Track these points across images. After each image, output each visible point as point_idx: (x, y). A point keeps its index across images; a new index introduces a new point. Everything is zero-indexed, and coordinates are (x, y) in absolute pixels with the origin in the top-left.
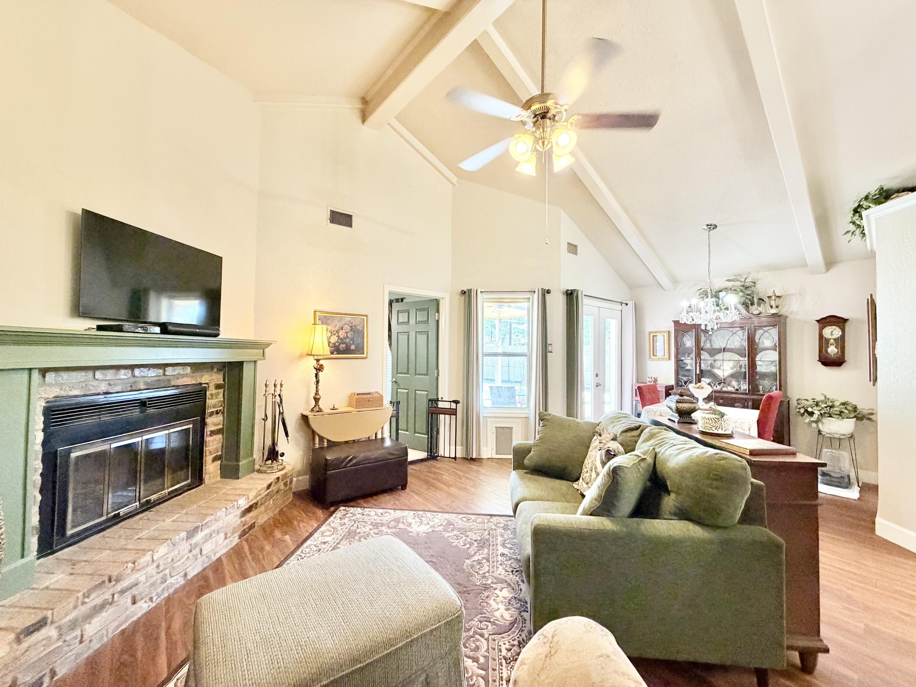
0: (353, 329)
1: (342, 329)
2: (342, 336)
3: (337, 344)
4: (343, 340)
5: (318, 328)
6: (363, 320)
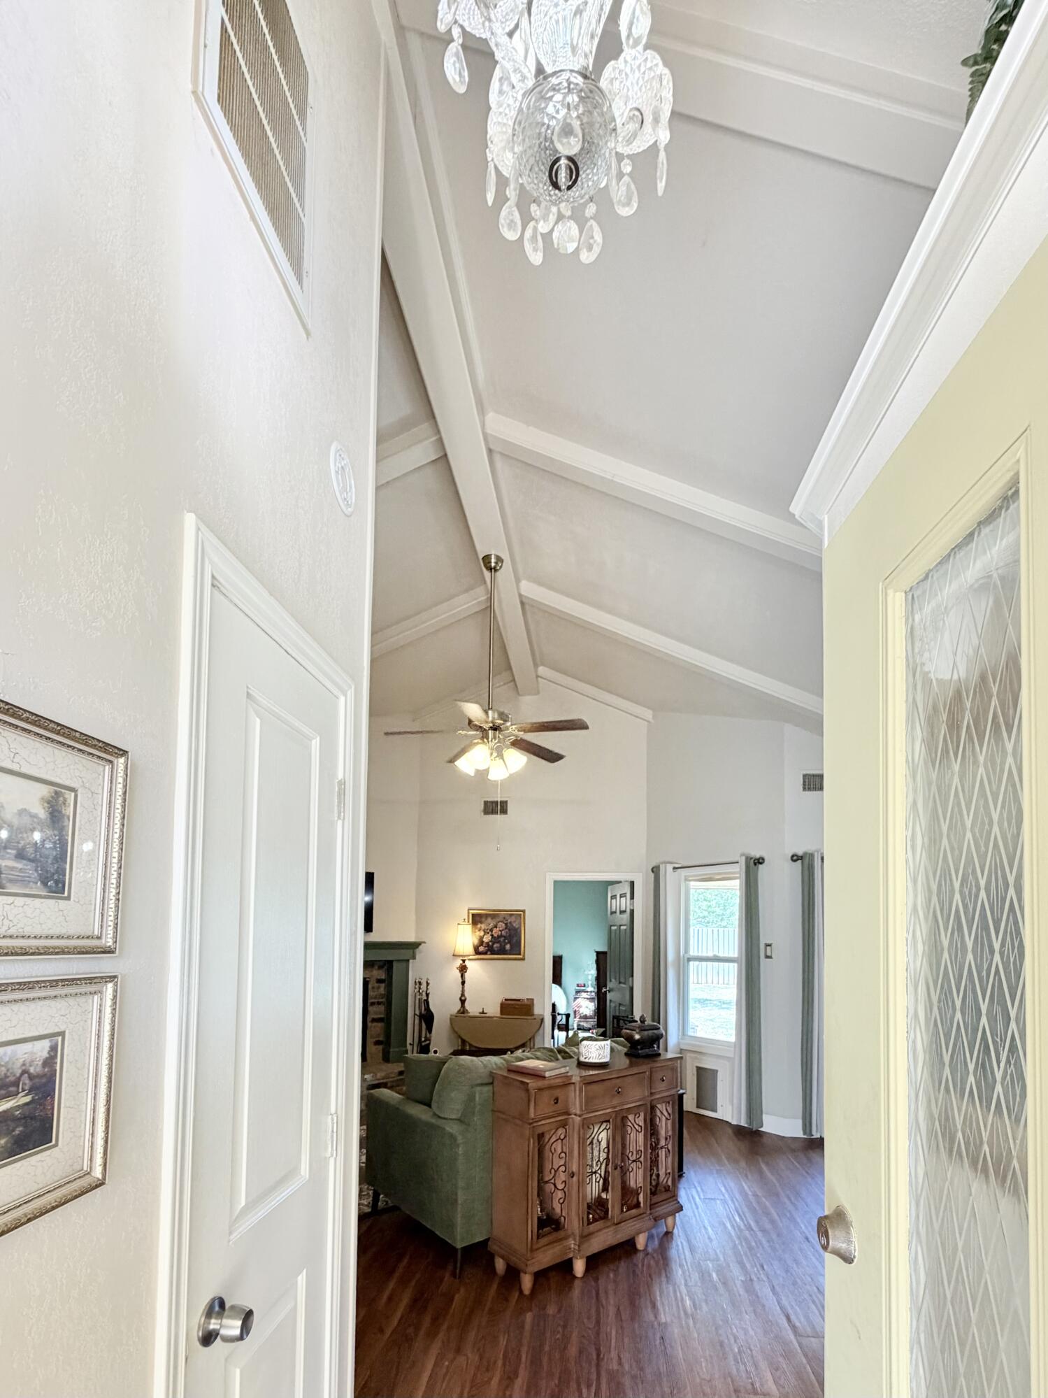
0: (508, 926)
1: (496, 927)
2: (496, 935)
3: (490, 944)
4: (497, 939)
5: (466, 928)
6: (520, 915)
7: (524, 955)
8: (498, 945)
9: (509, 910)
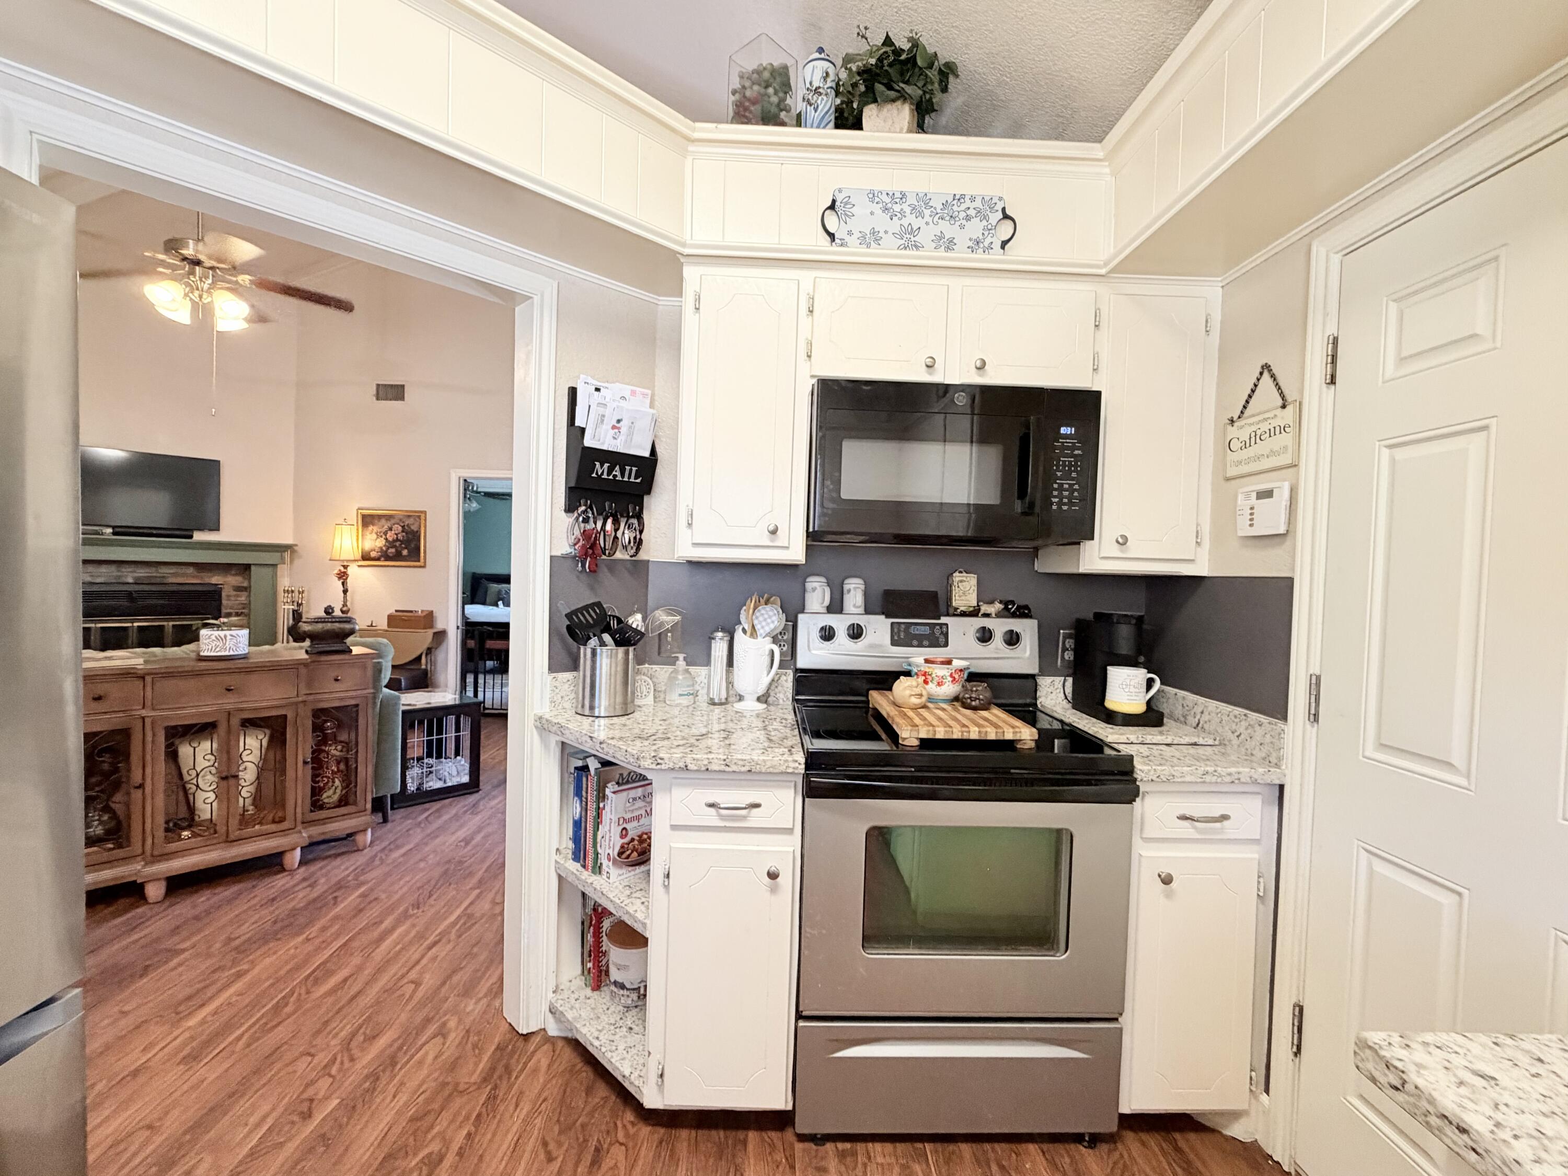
0: (405, 529)
1: (391, 529)
2: (390, 539)
3: (384, 549)
4: (391, 544)
5: (346, 529)
6: (419, 517)
7: (425, 562)
8: (393, 550)
9: (407, 511)
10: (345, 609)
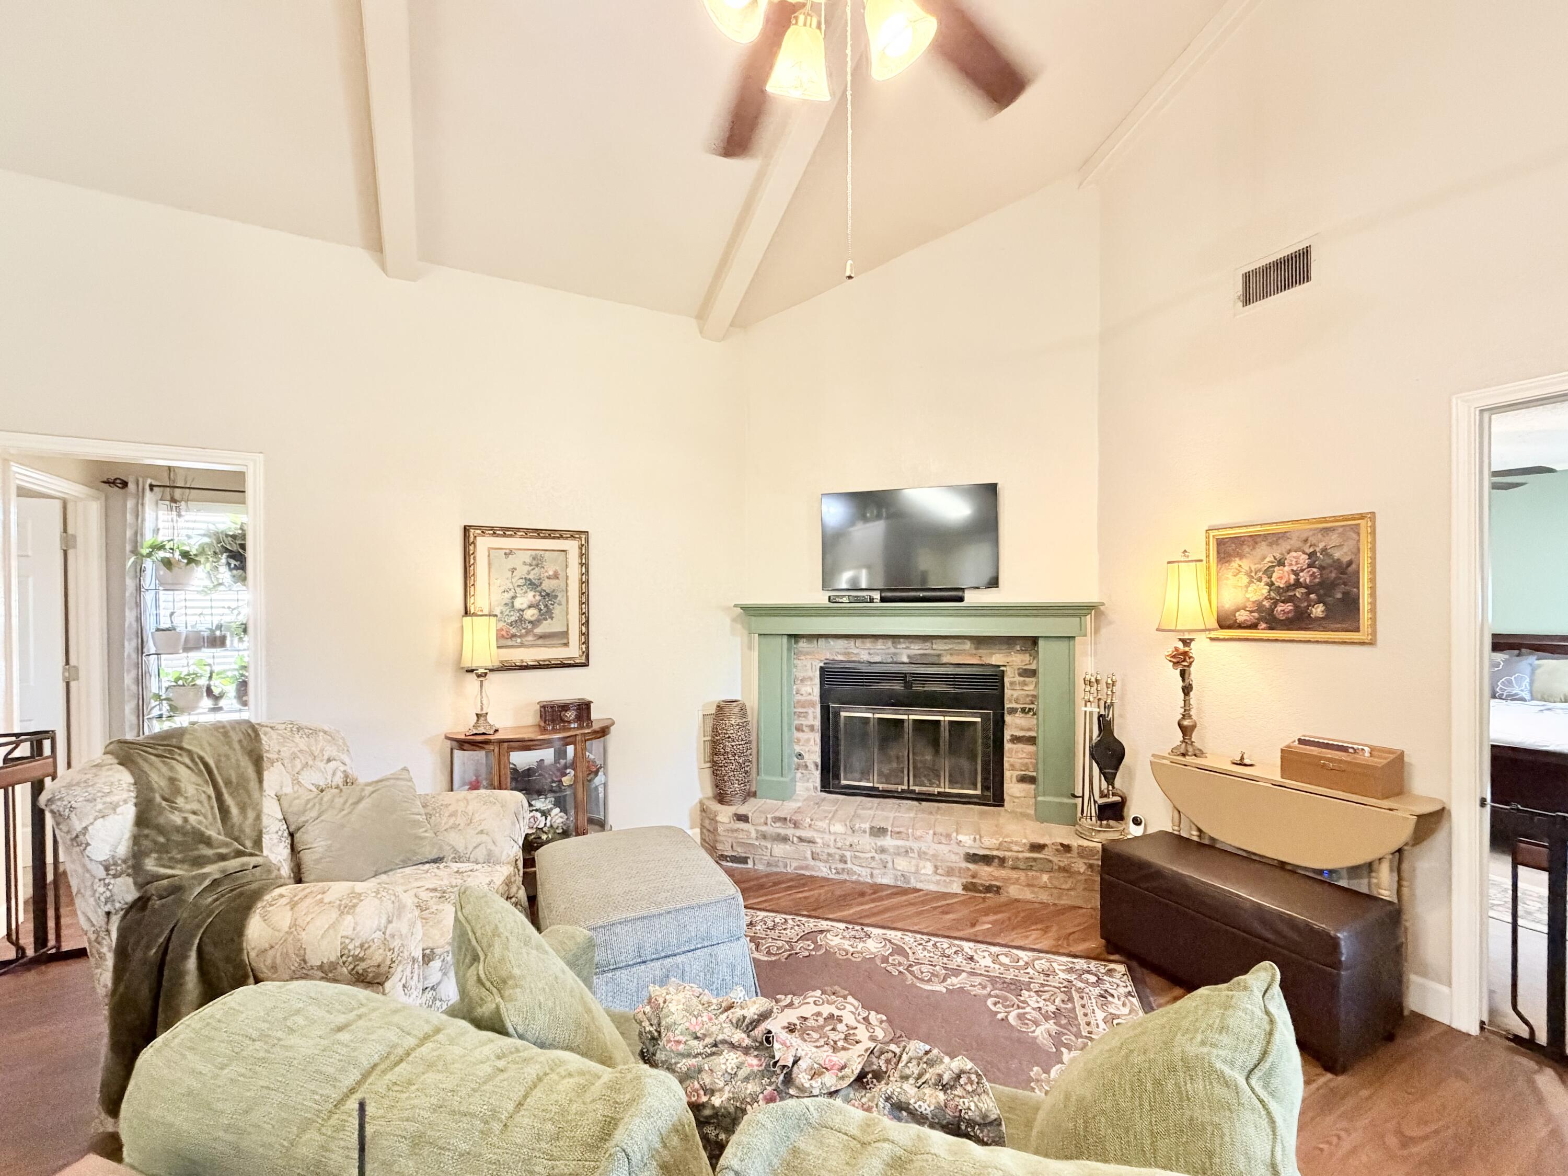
0: (1316, 559)
1: (1282, 563)
2: (1281, 584)
3: (1267, 604)
4: (1284, 594)
5: (1187, 570)
6: (1356, 529)
7: (1374, 633)
8: (1289, 607)
9: (1324, 520)
10: (1186, 723)
